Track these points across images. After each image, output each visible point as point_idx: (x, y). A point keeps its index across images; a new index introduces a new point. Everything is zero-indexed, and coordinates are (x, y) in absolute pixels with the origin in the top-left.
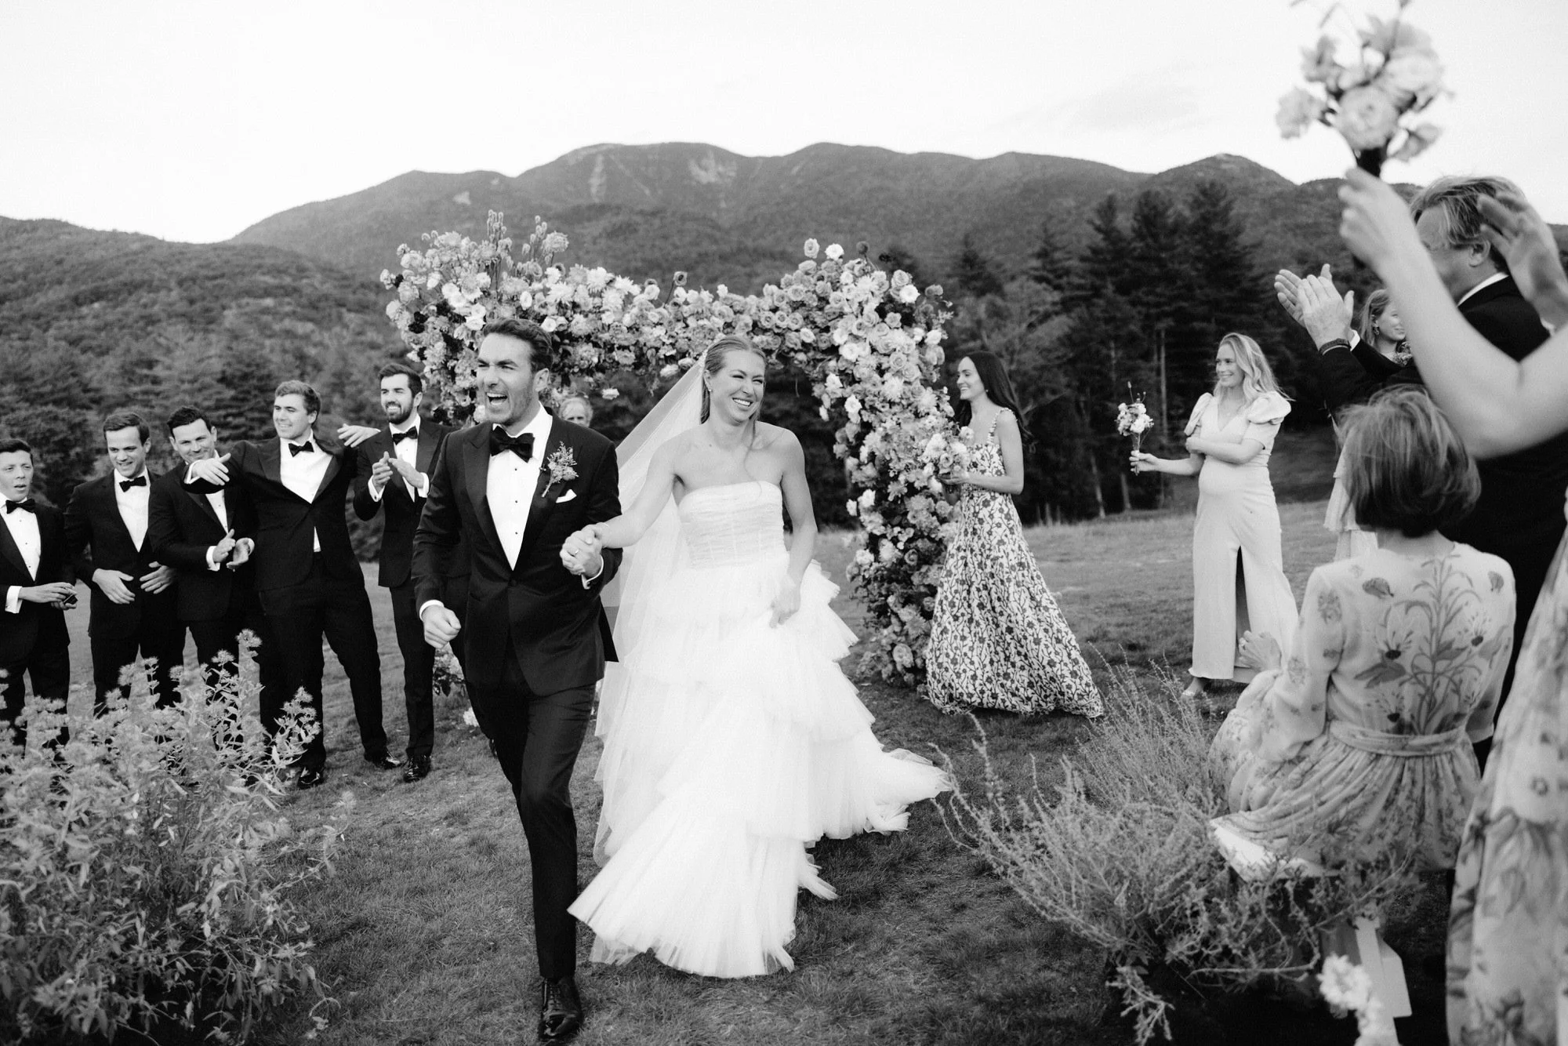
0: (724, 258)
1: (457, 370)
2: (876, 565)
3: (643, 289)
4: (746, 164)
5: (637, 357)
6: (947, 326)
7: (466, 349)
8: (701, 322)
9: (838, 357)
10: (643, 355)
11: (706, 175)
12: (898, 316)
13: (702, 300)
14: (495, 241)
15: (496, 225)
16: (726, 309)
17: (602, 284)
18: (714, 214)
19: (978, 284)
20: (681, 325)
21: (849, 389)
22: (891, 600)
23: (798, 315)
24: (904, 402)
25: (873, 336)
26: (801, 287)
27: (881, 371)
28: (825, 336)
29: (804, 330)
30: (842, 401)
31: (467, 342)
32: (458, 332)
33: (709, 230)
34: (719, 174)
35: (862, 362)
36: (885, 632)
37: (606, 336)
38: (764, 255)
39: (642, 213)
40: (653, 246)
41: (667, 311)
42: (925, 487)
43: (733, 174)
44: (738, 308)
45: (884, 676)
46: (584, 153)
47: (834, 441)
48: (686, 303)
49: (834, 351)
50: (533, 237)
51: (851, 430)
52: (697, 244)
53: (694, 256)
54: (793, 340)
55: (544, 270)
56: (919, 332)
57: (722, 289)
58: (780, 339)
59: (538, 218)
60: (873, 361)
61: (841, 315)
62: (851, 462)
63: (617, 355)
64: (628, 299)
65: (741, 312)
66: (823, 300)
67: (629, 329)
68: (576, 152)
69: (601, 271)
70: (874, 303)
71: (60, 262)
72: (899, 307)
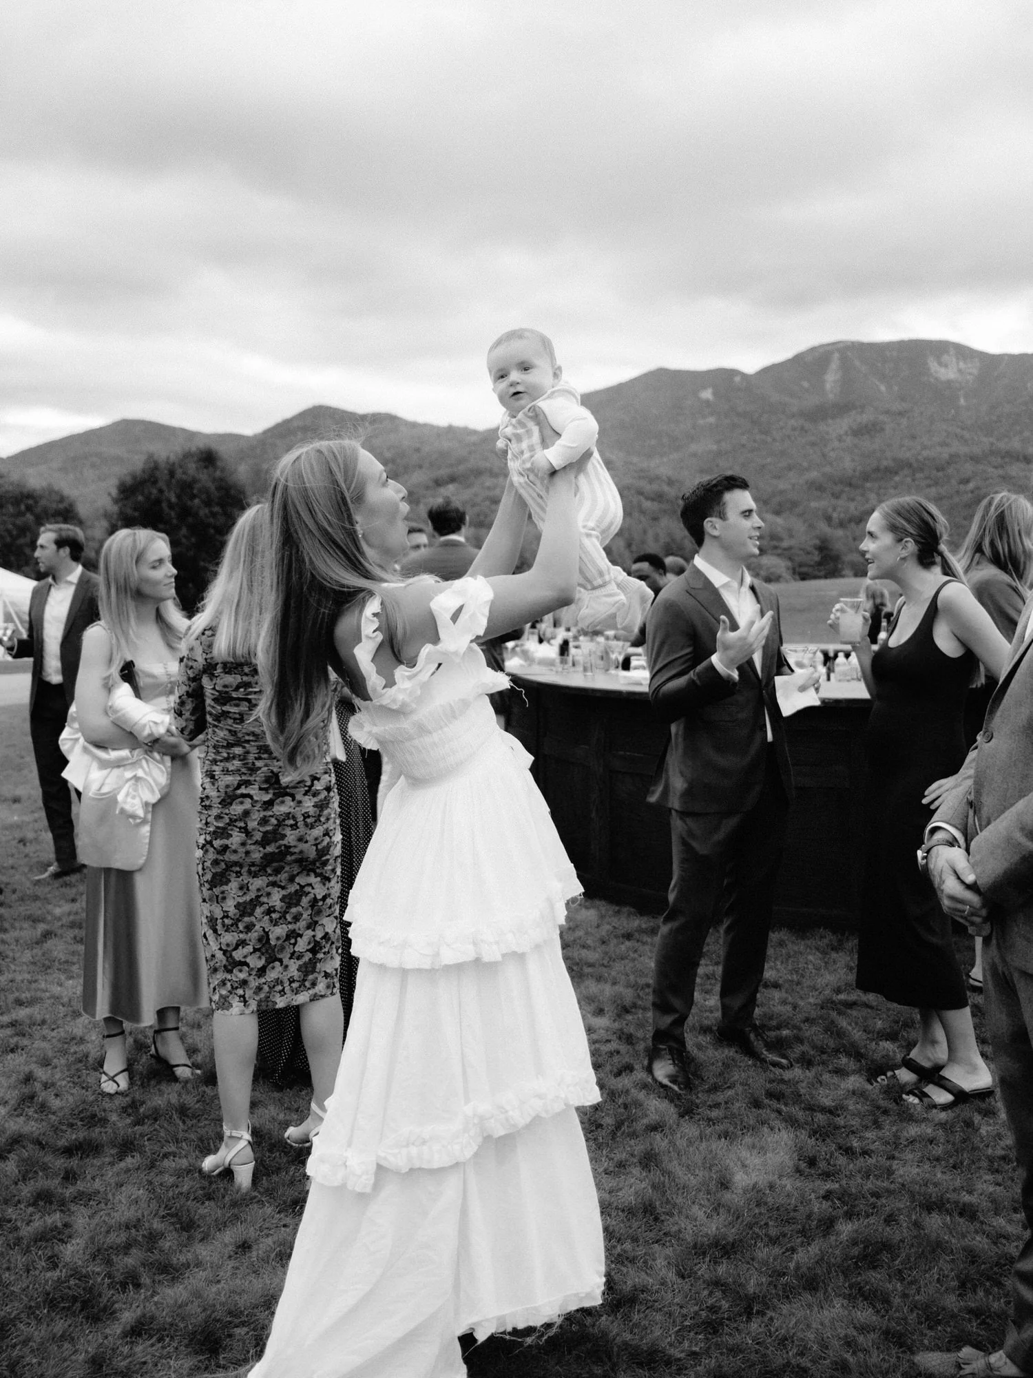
4: (990, 362)
11: (947, 372)
33: (958, 431)
34: (960, 371)
38: (1018, 459)
39: (886, 412)
40: (902, 446)
43: (975, 372)
46: (821, 350)
52: (947, 445)
53: (946, 456)
68: (813, 350)
71: (418, 450)
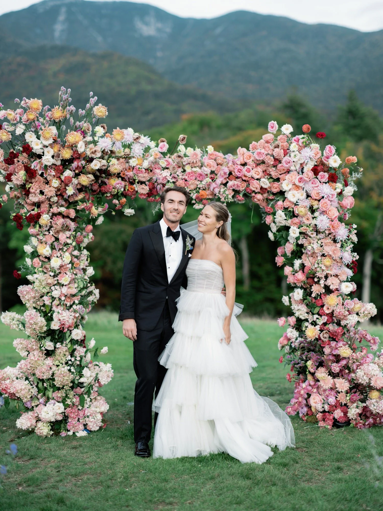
0: (157, 96)
1: (31, 190)
2: (300, 339)
3: (157, 146)
5: (150, 190)
6: (359, 183)
7: (38, 176)
8: (194, 169)
9: (285, 199)
10: (154, 188)
11: (147, 30)
12: (327, 175)
13: (196, 154)
14: (64, 107)
15: (65, 97)
16: (212, 162)
17: (132, 140)
18: (151, 61)
19: (358, 132)
20: (181, 170)
21: (290, 221)
22: (309, 363)
23: (260, 169)
24: (327, 232)
25: (309, 187)
26: (263, 151)
27: (312, 210)
28: (276, 184)
29: (263, 180)
30: (287, 228)
31: (40, 172)
32: (34, 165)
34: (158, 29)
35: (300, 203)
36: (304, 385)
37: (131, 174)
39: (94, 56)
41: (172, 160)
42: (337, 290)
43: (168, 30)
44: (220, 162)
45: (301, 415)
47: (276, 255)
48: (185, 155)
49: (282, 193)
50: (88, 105)
51: (289, 248)
54: (255, 186)
55: (93, 128)
56: (339, 186)
57: (210, 149)
58: (245, 184)
59: (91, 93)
60: (308, 203)
61: (288, 171)
62: (288, 270)
63: (137, 187)
64: (147, 149)
65: (221, 165)
66: (278, 161)
67: (147, 170)
69: (130, 130)
70: (310, 165)
72: (327, 169)
